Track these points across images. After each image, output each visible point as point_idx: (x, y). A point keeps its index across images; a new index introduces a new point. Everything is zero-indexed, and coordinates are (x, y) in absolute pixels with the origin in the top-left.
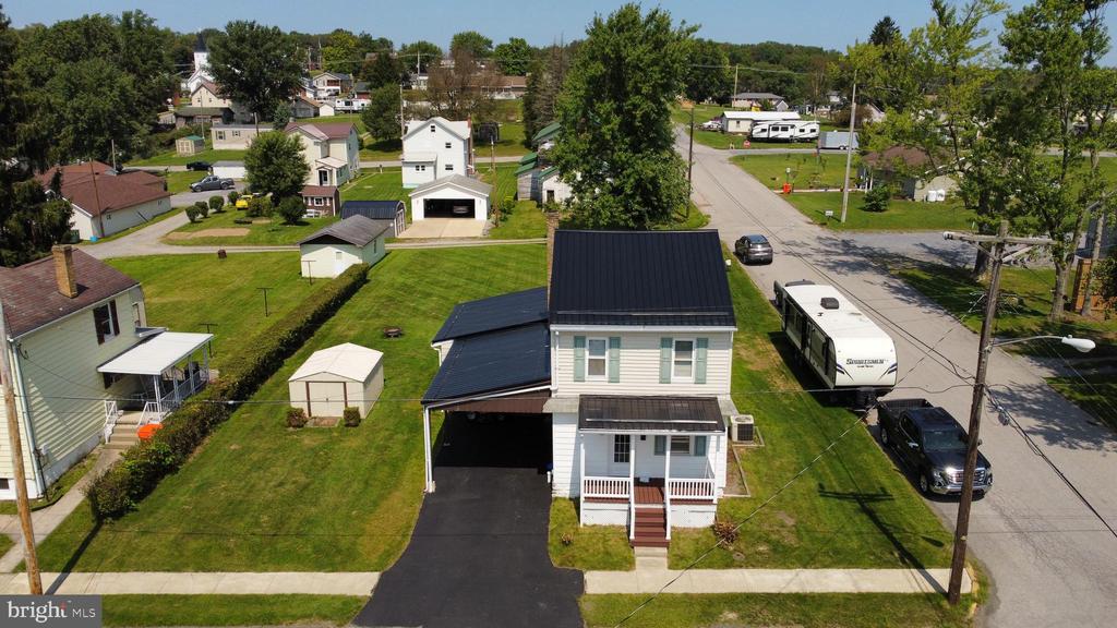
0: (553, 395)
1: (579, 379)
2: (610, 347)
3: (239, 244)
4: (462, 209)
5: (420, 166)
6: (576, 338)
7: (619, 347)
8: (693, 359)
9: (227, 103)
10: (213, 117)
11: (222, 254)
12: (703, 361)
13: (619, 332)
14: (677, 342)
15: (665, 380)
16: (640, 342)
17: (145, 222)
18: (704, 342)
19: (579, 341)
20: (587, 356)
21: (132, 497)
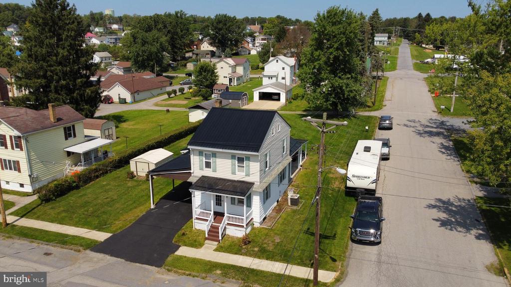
0: (192, 174)
1: (201, 169)
2: (212, 157)
3: (180, 107)
4: (276, 97)
5: (270, 77)
6: (199, 152)
7: (215, 157)
8: (245, 165)
9: (214, 49)
10: (207, 54)
11: (168, 111)
12: (248, 166)
13: (216, 151)
14: (238, 157)
15: (234, 173)
16: (224, 156)
17: (154, 96)
18: (248, 158)
19: (201, 153)
20: (204, 160)
21: (54, 195)
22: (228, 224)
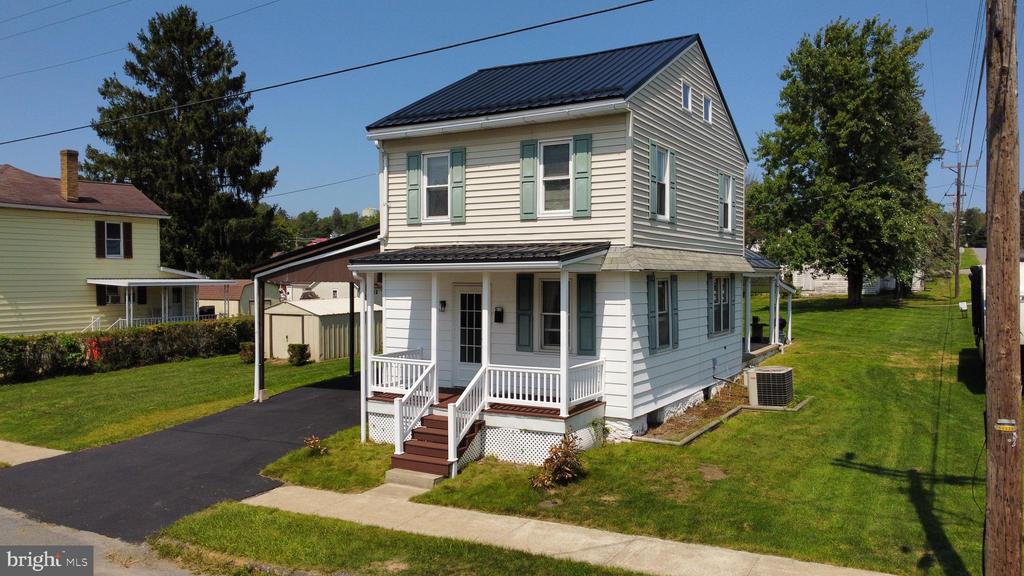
0: (382, 248)
1: (414, 222)
2: (454, 166)
7: (464, 163)
8: (571, 176)
12: (585, 177)
14: (546, 148)
15: (528, 215)
16: (493, 153)
18: (584, 143)
19: (413, 161)
20: (425, 185)
22: (495, 408)
